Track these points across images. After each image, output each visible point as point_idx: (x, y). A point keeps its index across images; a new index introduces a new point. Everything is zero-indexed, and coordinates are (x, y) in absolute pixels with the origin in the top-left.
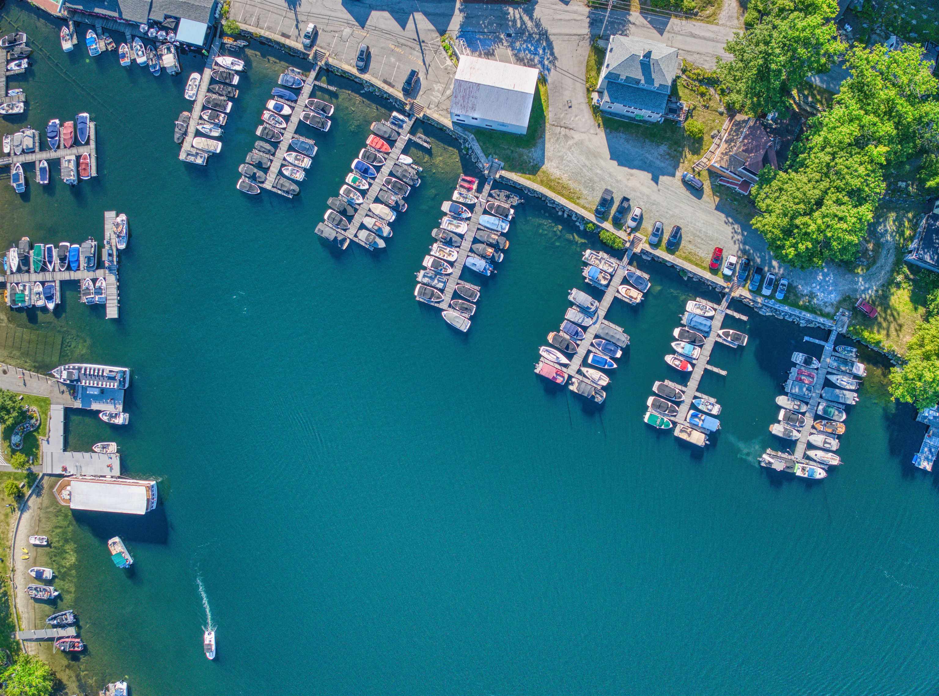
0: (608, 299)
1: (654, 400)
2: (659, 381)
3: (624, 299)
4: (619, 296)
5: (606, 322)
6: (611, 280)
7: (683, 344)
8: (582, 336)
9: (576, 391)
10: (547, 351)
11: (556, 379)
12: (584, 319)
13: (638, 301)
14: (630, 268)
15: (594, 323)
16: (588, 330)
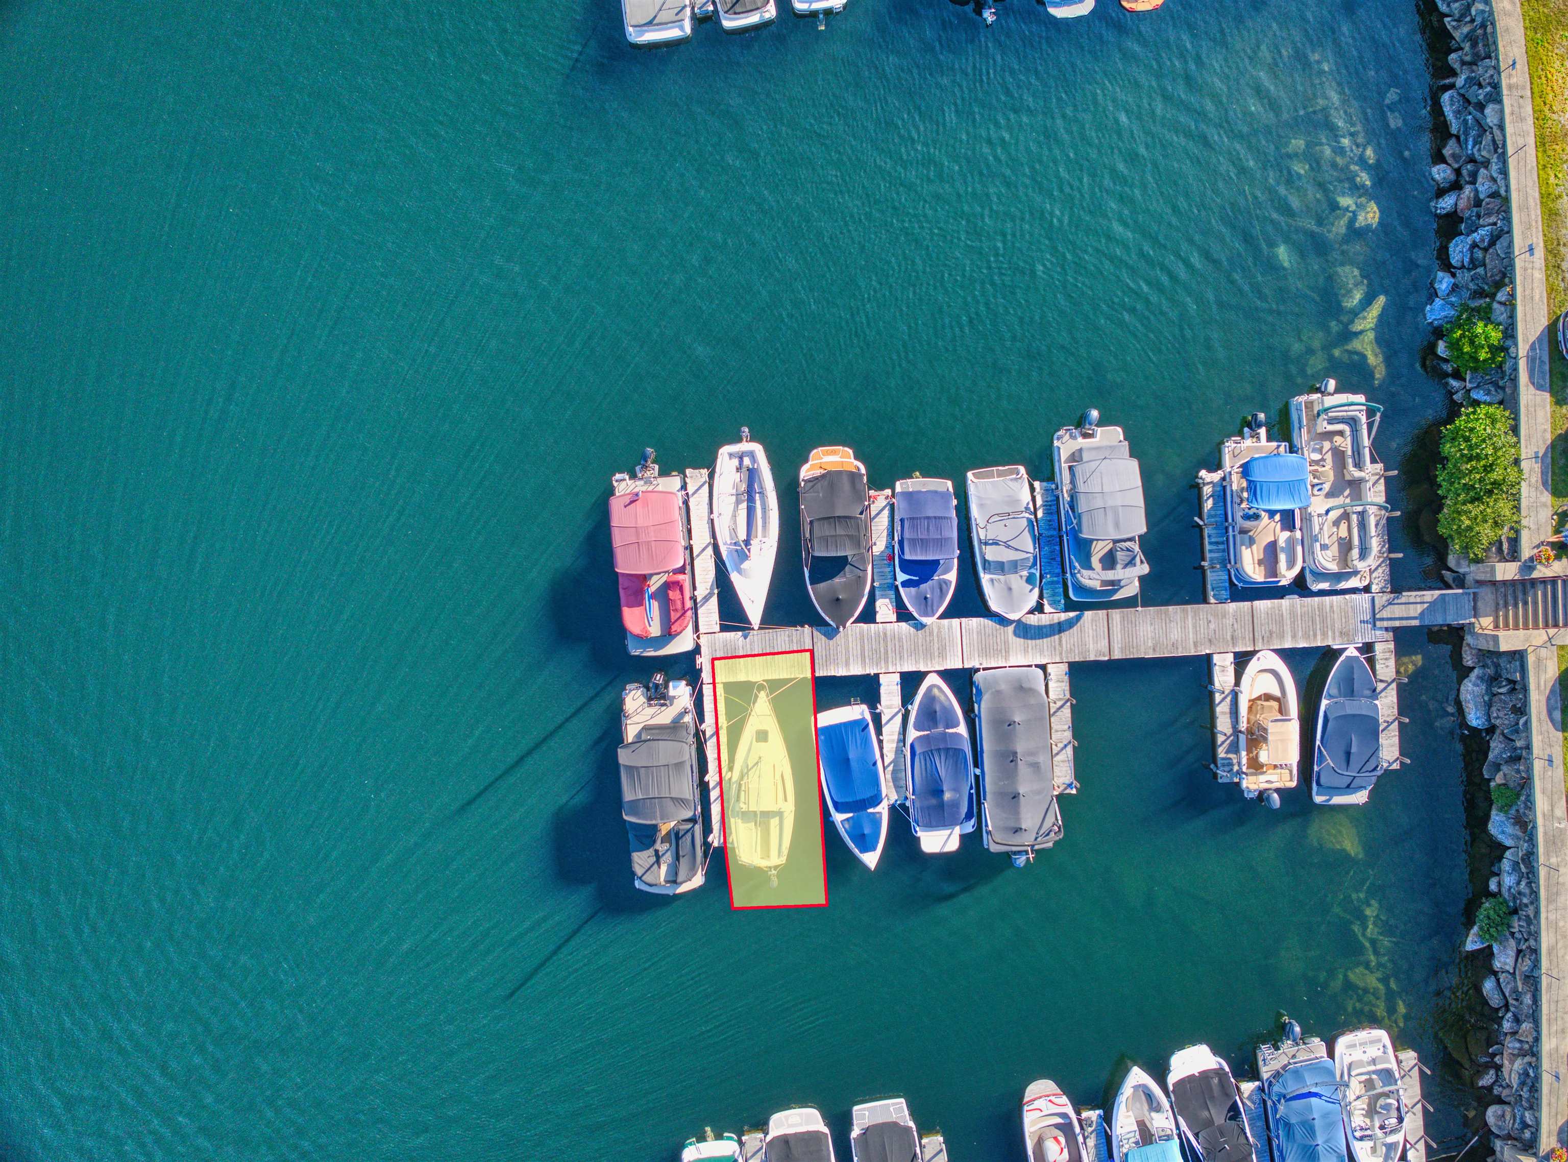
0: (1175, 634)
1: (812, 1138)
2: (913, 1114)
3: (1222, 710)
4: (1223, 678)
5: (1059, 688)
6: (1273, 592)
7: (1162, 1121)
8: (926, 605)
9: (631, 732)
10: (752, 475)
11: (637, 599)
12: (1015, 566)
13: (1252, 784)
14: (1384, 650)
15: (1024, 631)
16: (974, 623)
